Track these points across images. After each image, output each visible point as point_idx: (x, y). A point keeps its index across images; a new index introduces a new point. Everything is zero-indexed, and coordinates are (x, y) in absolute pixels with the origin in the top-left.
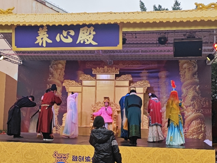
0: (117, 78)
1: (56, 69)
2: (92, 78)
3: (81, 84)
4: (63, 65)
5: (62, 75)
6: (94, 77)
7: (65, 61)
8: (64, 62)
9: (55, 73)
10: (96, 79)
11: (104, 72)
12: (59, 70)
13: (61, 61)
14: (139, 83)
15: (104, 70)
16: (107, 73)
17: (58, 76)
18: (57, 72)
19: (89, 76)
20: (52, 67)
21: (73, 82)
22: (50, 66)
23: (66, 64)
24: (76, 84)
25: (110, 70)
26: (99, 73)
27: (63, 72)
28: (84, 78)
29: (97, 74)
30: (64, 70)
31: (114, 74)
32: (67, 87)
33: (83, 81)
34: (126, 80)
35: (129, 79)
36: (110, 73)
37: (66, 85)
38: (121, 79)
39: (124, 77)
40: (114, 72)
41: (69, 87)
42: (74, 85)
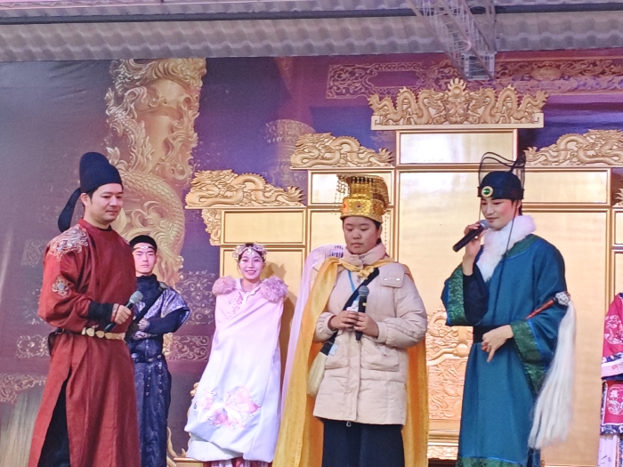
0: (530, 153)
1: (146, 114)
2: (367, 155)
3: (303, 199)
4: (186, 87)
5: (185, 144)
6: (384, 154)
7: (202, 63)
8: (191, 70)
9: (138, 133)
10: (392, 160)
11: (447, 118)
12: (165, 120)
13: (177, 64)
15: (445, 102)
16: (466, 125)
17: (161, 153)
18: (148, 129)
19: (350, 145)
20: (119, 100)
21: (250, 186)
22: (110, 94)
23: (204, 78)
24: (267, 194)
25: (483, 107)
26: (416, 124)
27: (187, 128)
28: (319, 161)
29: (401, 133)
30: (193, 119)
31: (509, 131)
32: (214, 212)
33: (313, 173)
34: (587, 165)
35: (613, 162)
36: (485, 122)
37: (205, 204)
38: (555, 157)
39: (576, 149)
40: (508, 116)
41: (226, 212)
42: (256, 205)
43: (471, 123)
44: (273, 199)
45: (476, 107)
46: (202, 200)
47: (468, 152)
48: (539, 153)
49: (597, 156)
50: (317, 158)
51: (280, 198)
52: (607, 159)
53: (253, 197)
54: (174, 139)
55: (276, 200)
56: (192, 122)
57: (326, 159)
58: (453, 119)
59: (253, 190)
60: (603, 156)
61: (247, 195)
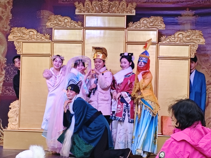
0: (130, 24)
2: (74, 23)
3: (51, 38)
5: (7, 18)
6: (80, 23)
10: (83, 25)
11: (102, 11)
14: (180, 36)
15: (102, 5)
16: (109, 14)
19: (68, 20)
21: (31, 33)
24: (38, 36)
25: (115, 7)
26: (91, 13)
27: (8, 12)
28: (56, 25)
29: (86, 16)
30: (10, 9)
31: (124, 16)
32: (19, 42)
33: (54, 29)
34: (150, 29)
35: (159, 28)
36: (115, 13)
37: (15, 39)
38: (139, 26)
39: (146, 23)
40: (123, 11)
41: (23, 42)
42: (34, 40)
43: (110, 13)
44: (40, 38)
45: (112, 7)
46: (14, 38)
47: (109, 23)
48: (134, 24)
49: (153, 25)
50: (56, 24)
51: (42, 38)
52: (157, 27)
53: (33, 37)
54: (3, 16)
55: (41, 38)
56: (10, 10)
57: (59, 24)
58: (104, 11)
59: (32, 35)
60: (155, 26)
61: (31, 36)
